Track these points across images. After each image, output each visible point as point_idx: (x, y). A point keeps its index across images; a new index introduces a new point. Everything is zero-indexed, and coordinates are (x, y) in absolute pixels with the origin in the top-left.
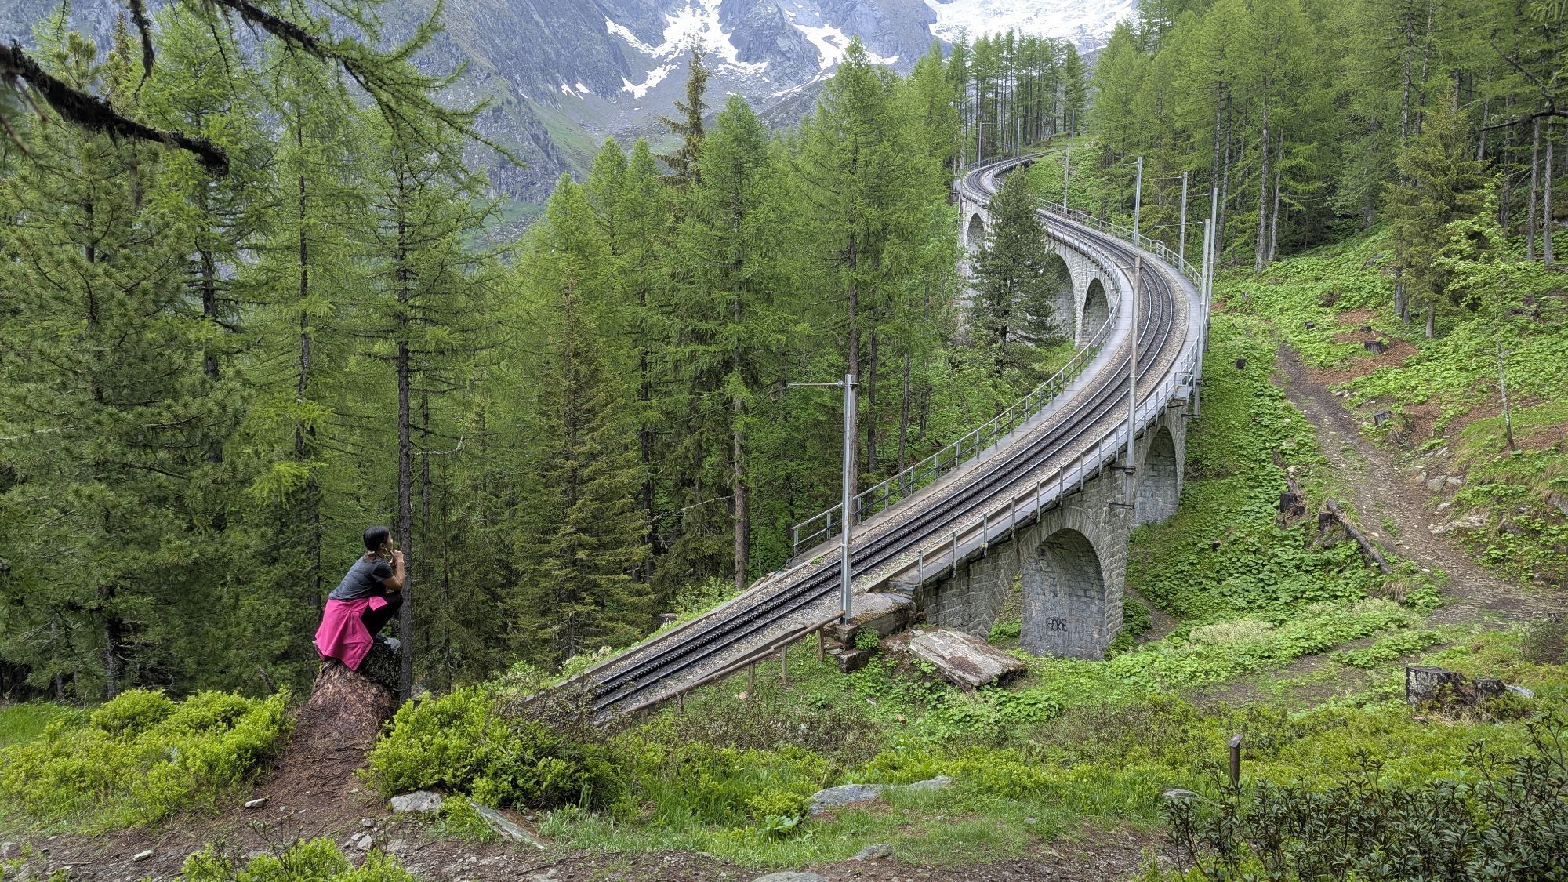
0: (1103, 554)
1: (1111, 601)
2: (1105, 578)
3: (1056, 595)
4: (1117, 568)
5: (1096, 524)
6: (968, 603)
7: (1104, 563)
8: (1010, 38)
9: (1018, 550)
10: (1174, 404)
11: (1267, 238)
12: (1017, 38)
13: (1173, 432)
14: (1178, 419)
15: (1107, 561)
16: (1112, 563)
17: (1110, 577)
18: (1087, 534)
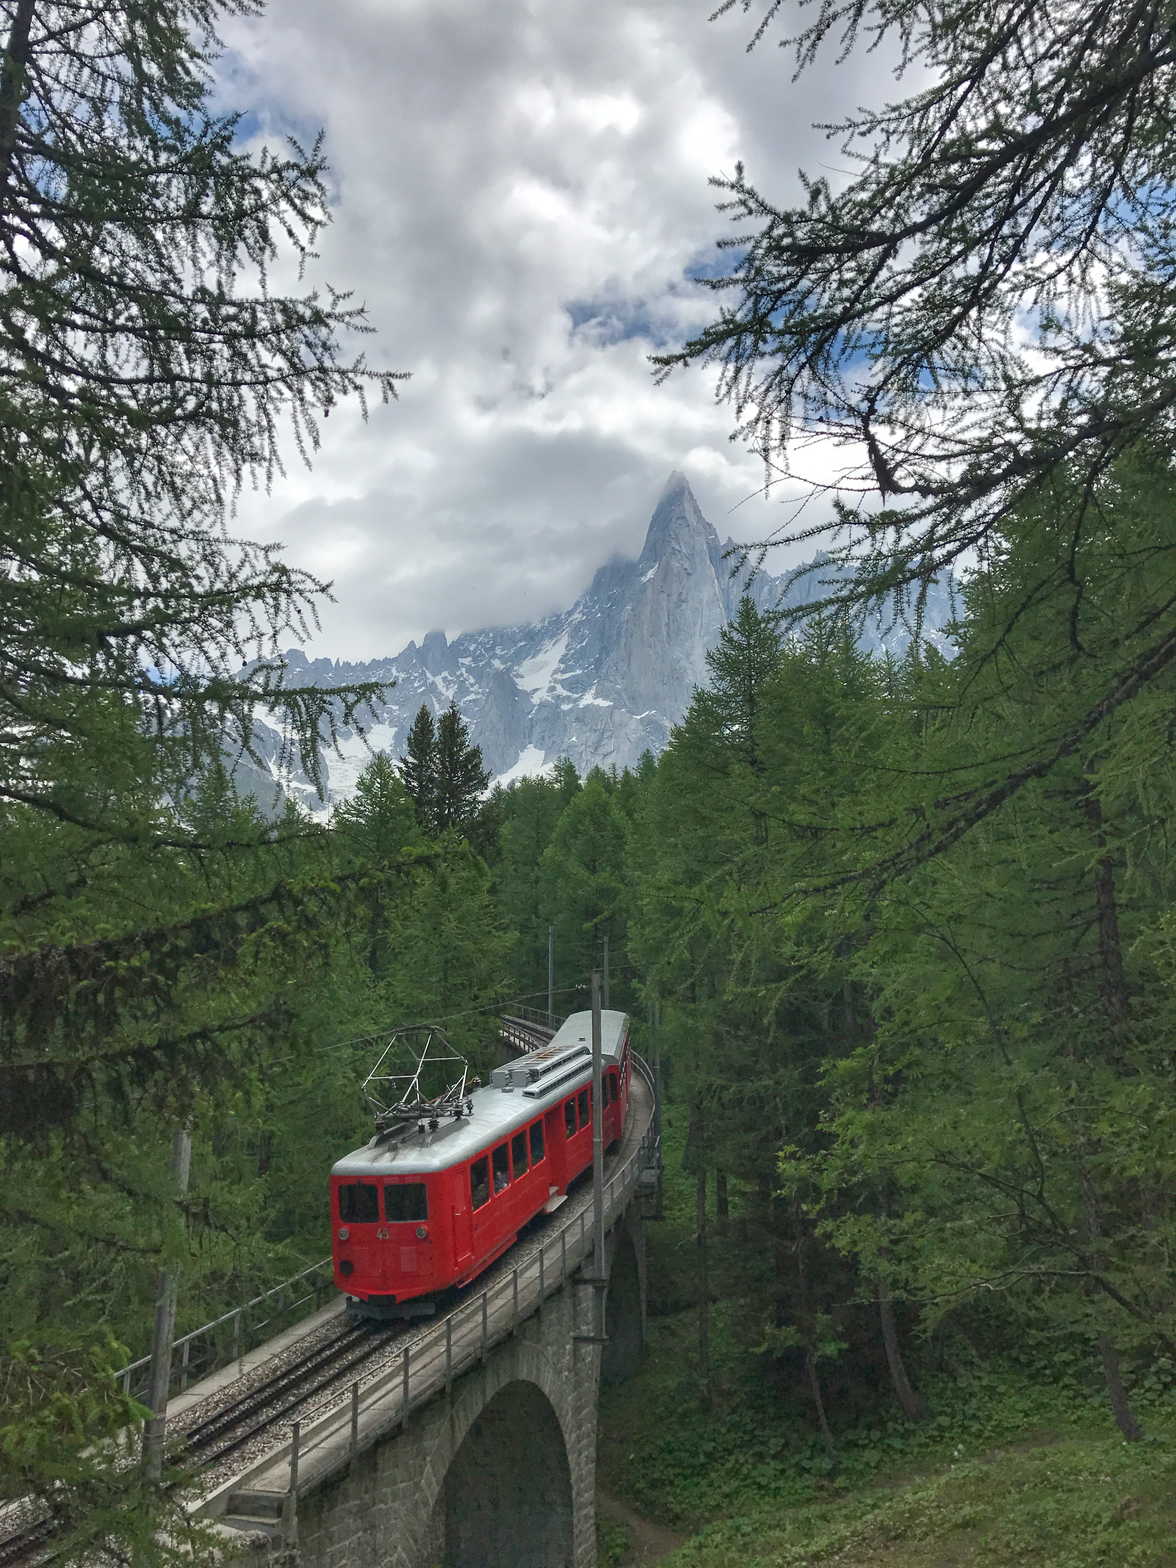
0: (568, 1421)
1: (582, 1507)
2: (572, 1466)
4: (584, 1446)
5: (559, 1372)
6: (372, 1527)
7: (570, 1438)
9: (452, 1419)
14: (637, 1223)
16: (579, 1440)
17: (578, 1464)
18: (546, 1390)
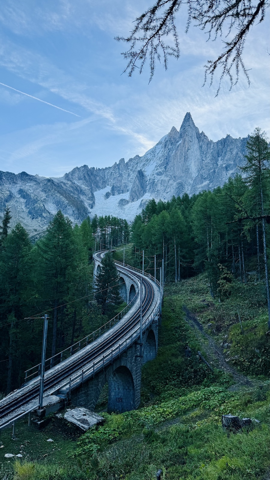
0: (134, 373)
1: (137, 390)
2: (135, 382)
3: (119, 390)
4: (138, 378)
5: (131, 363)
6: (87, 396)
7: (134, 377)
8: (109, 217)
9: (105, 375)
10: (154, 322)
11: (178, 274)
12: (111, 217)
13: (154, 331)
14: (155, 327)
15: (135, 376)
16: (136, 377)
17: (136, 382)
18: (128, 367)
